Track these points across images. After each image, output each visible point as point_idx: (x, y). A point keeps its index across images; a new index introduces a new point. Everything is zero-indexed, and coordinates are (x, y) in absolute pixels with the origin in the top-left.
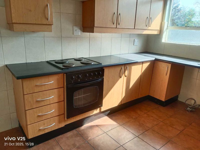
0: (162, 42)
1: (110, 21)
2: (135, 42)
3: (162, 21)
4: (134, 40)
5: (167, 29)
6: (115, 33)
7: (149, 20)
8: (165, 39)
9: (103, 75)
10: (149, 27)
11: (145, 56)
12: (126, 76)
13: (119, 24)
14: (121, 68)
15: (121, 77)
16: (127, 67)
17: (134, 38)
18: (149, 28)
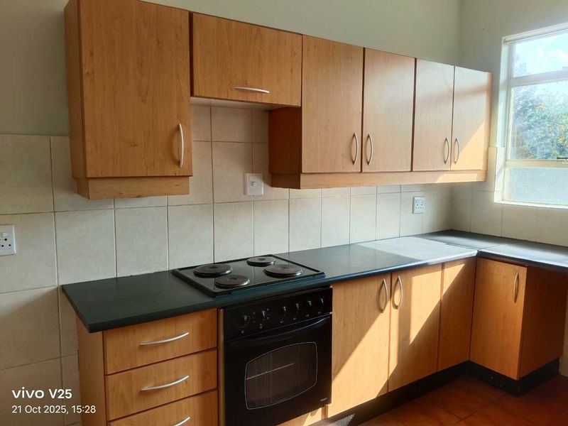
0: (495, 201)
1: (342, 155)
2: (416, 204)
3: (489, 146)
4: (414, 198)
5: (505, 165)
6: (359, 185)
7: (451, 147)
8: (503, 194)
9: (328, 306)
10: (453, 164)
11: (448, 243)
12: (396, 307)
13: (368, 163)
14: (380, 283)
15: (381, 311)
16: (398, 280)
17: (412, 195)
18: (454, 167)
